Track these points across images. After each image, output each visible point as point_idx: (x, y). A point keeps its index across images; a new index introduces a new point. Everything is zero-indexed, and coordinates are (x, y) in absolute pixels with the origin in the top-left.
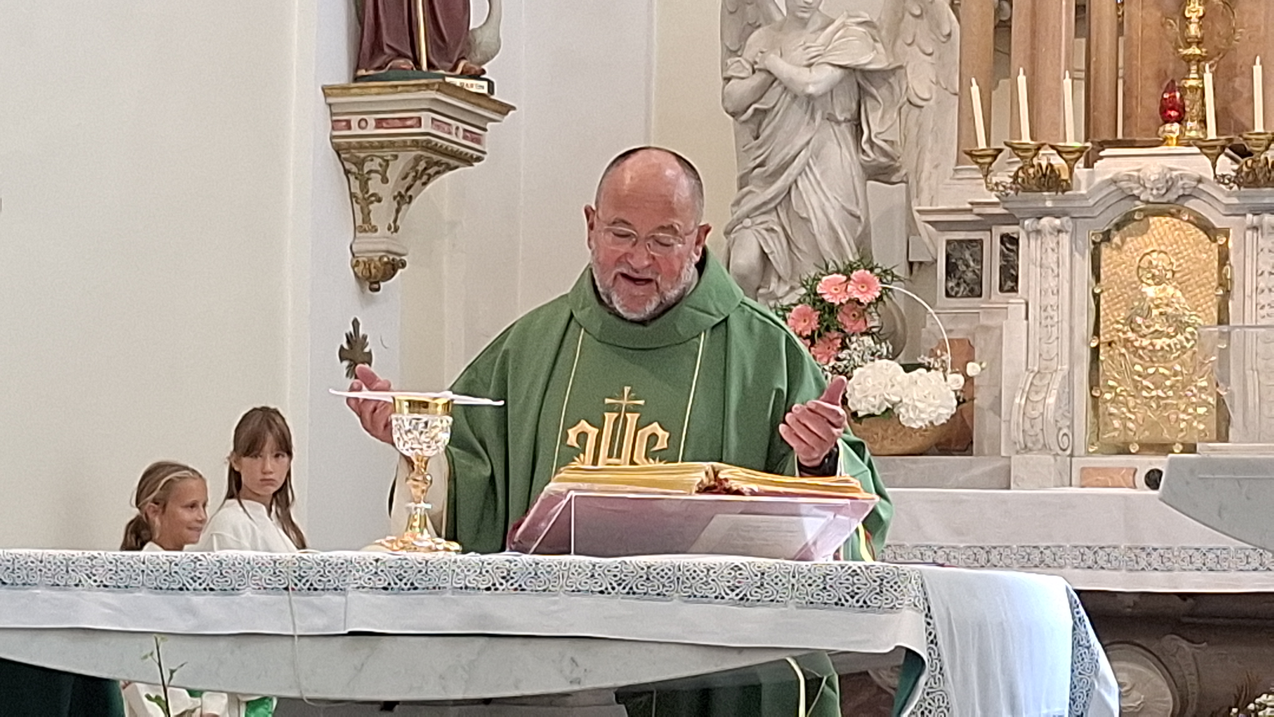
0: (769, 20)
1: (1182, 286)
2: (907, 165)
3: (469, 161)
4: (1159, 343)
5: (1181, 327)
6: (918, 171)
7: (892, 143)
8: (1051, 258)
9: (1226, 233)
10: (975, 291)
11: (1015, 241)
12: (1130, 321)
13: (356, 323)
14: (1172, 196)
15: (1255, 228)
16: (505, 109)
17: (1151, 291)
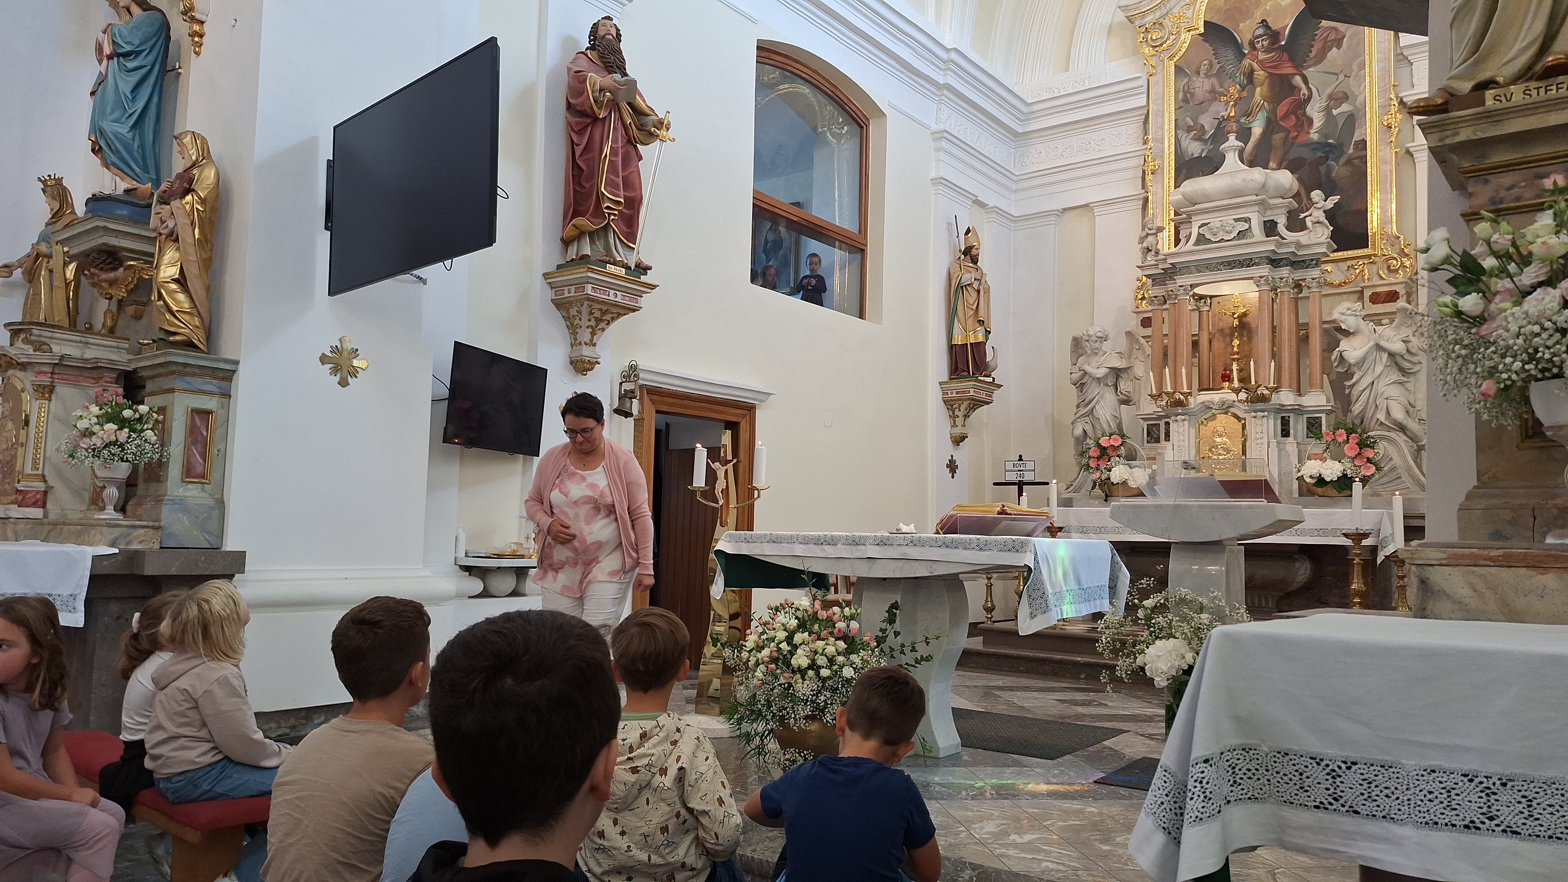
0: (1086, 353)
1: (1228, 438)
2: (1135, 399)
3: (988, 403)
4: (1221, 457)
5: (1228, 452)
6: (1139, 401)
7: (1128, 392)
8: (1181, 429)
9: (1245, 419)
10: (1158, 441)
11: (1169, 424)
12: (1210, 450)
13: (952, 456)
14: (1224, 407)
15: (1255, 417)
16: (1000, 386)
17: (1218, 440)
